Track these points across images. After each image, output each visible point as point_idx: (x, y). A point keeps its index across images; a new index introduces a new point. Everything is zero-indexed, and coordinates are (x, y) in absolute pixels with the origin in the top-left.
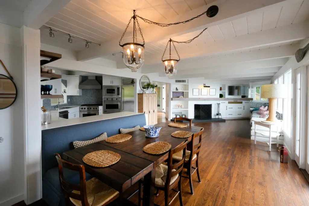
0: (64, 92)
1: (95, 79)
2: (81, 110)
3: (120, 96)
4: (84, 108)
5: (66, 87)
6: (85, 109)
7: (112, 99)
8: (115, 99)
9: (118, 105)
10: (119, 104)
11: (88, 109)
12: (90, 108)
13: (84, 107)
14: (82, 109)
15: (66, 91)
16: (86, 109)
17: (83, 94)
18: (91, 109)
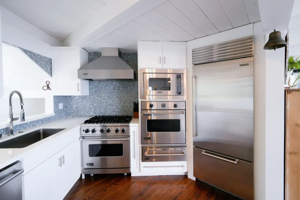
0: (46, 88)
1: (118, 55)
2: (84, 133)
3: (185, 98)
4: (91, 129)
5: (51, 74)
6: (93, 131)
7: (164, 105)
8: (170, 106)
9: (178, 121)
10: (182, 117)
11: (102, 131)
12: (108, 128)
13: (91, 126)
14: (87, 131)
15: (50, 86)
16: (98, 133)
17: (90, 92)
18: (108, 131)
